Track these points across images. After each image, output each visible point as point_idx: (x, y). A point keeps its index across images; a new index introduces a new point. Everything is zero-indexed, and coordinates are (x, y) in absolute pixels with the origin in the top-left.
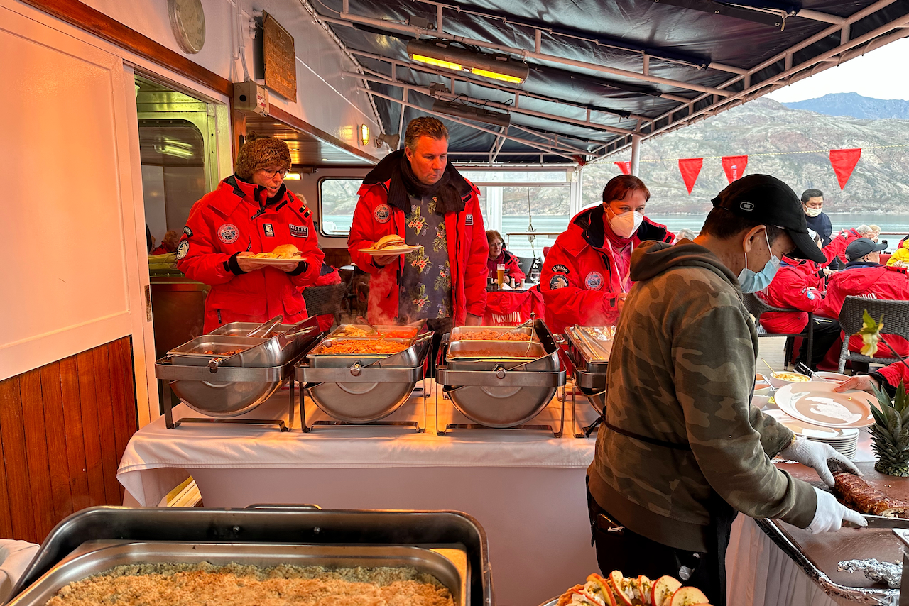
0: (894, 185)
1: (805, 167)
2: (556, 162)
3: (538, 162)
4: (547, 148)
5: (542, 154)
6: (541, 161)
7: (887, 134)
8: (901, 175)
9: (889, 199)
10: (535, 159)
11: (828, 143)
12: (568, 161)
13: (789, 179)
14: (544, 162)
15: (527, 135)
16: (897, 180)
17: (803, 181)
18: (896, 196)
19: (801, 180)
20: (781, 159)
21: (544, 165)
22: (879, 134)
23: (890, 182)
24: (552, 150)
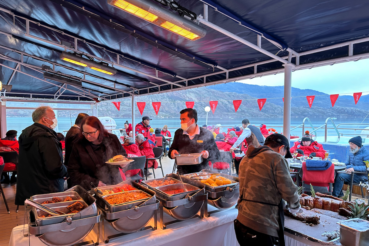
0: (202, 108)
1: (176, 101)
2: (86, 100)
3: (77, 100)
4: (83, 94)
5: (79, 97)
6: (79, 100)
7: (199, 91)
8: (204, 105)
9: (201, 113)
10: (76, 99)
11: (183, 93)
12: (91, 100)
13: (172, 105)
14: (80, 100)
15: (74, 89)
16: (203, 106)
17: (176, 106)
18: (203, 112)
19: (175, 106)
20: (168, 98)
21: (80, 101)
22: (197, 91)
23: (201, 107)
24: (85, 95)
